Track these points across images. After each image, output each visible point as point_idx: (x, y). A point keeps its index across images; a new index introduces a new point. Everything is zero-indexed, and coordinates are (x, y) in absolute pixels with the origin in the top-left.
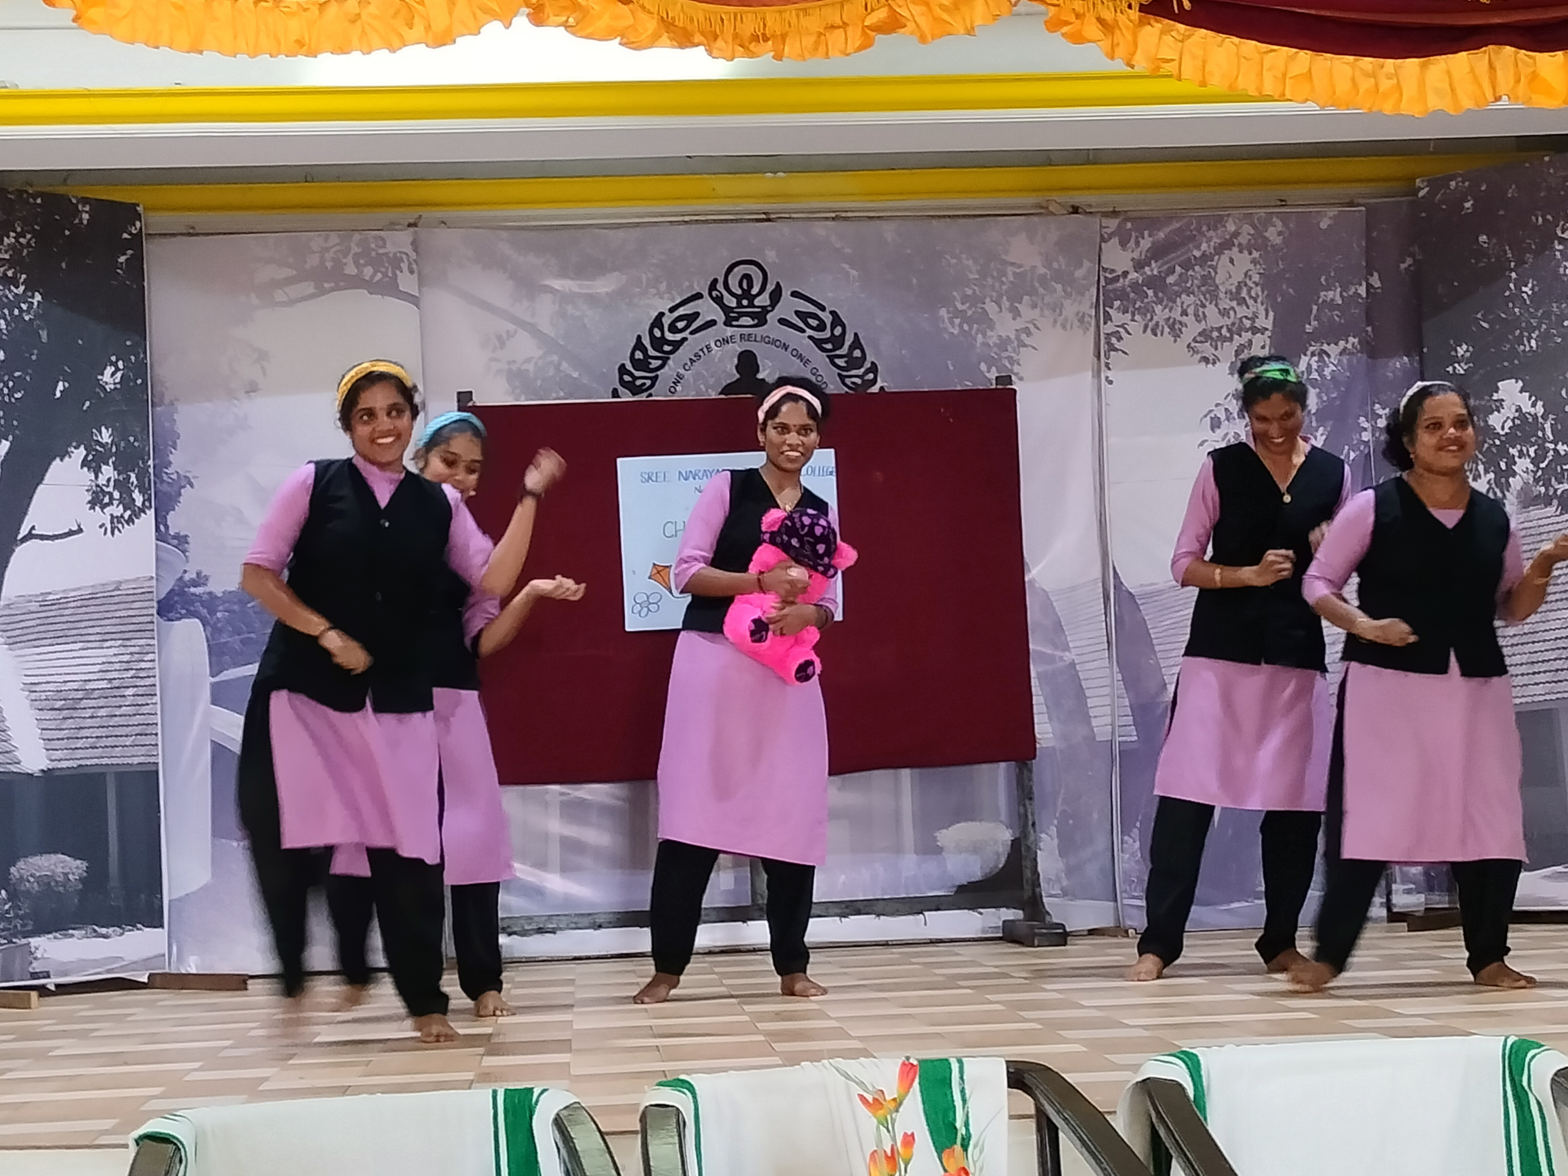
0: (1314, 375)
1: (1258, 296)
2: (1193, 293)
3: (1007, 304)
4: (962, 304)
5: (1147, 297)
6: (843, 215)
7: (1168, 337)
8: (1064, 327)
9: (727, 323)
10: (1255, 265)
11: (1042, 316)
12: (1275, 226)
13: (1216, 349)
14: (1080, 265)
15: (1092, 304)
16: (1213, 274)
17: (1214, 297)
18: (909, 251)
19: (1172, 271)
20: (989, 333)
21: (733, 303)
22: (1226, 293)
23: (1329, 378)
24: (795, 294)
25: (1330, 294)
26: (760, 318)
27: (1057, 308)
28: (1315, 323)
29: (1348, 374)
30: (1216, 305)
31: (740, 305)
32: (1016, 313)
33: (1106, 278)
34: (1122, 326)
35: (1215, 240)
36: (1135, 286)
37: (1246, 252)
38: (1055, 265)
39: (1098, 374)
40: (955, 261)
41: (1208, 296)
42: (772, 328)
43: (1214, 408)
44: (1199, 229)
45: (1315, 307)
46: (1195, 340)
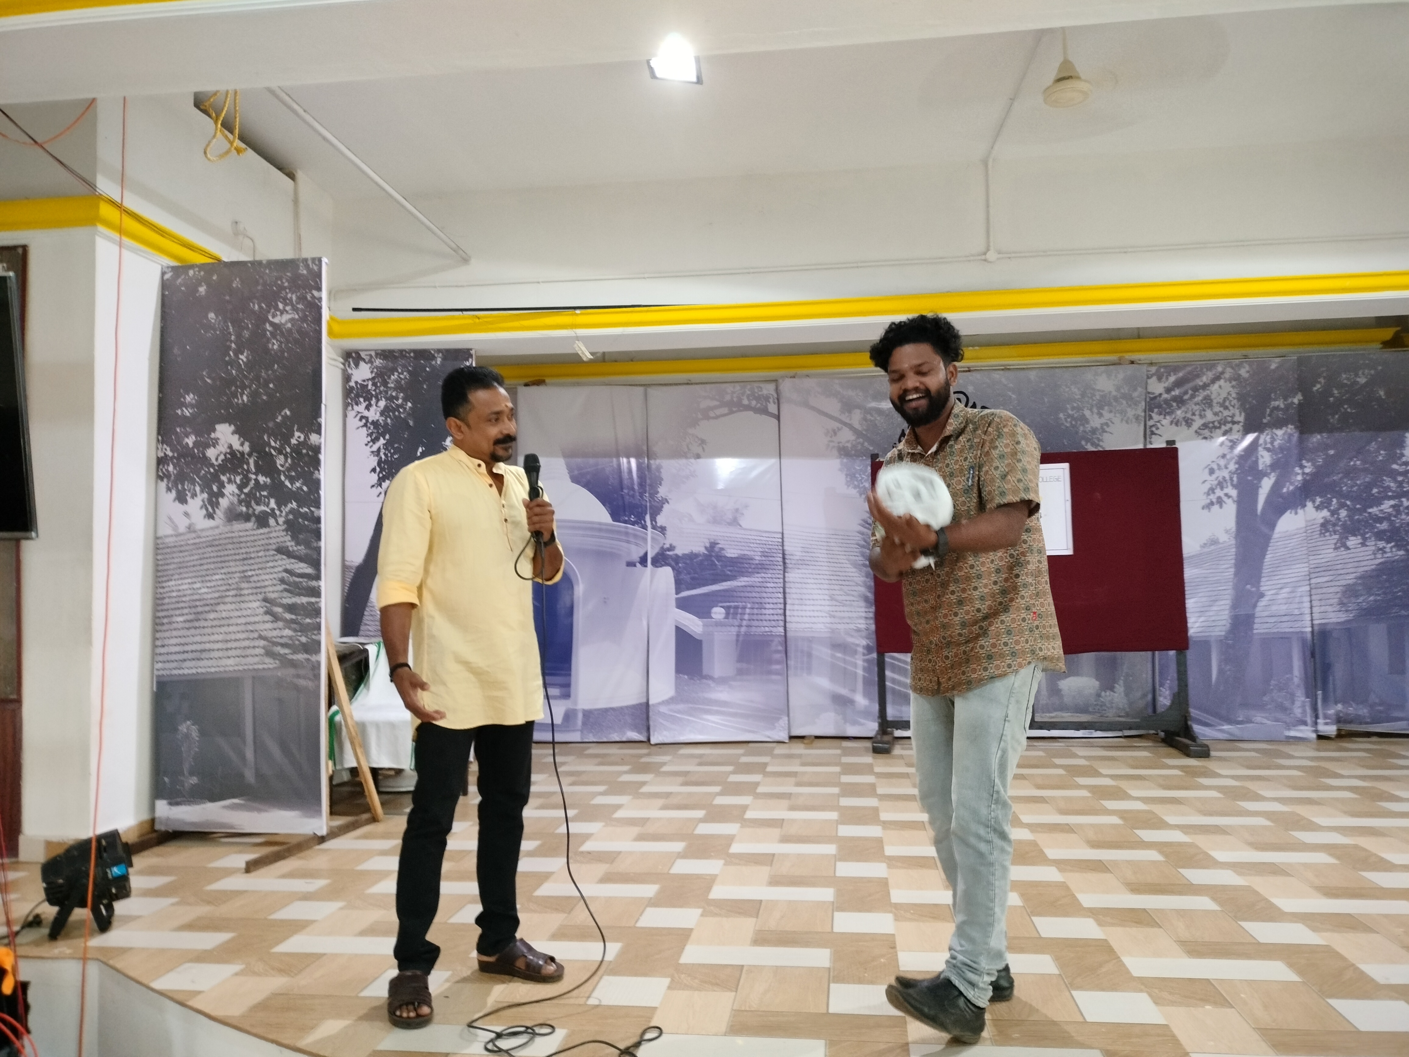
0: (1270, 443)
1: (1235, 405)
2: (1198, 404)
3: (1096, 411)
4: (1072, 410)
5: (1172, 406)
6: (1008, 367)
7: (1184, 427)
8: (1127, 422)
10: (1233, 389)
11: (1115, 416)
12: (1244, 367)
13: (1212, 432)
14: (1135, 390)
15: (1143, 411)
16: (1210, 394)
17: (1210, 406)
18: (1043, 385)
19: (1186, 393)
20: (1086, 426)
22: (1217, 403)
23: (1277, 447)
24: (982, 408)
25: (1277, 403)
27: (1123, 412)
28: (1269, 418)
30: (1212, 410)
32: (1101, 415)
33: (1150, 397)
34: (1159, 422)
35: (1210, 375)
36: (1166, 400)
37: (1228, 383)
38: (1122, 391)
40: (1067, 389)
41: (1207, 405)
43: (1210, 462)
44: (1201, 370)
45: (1268, 410)
46: (1199, 428)
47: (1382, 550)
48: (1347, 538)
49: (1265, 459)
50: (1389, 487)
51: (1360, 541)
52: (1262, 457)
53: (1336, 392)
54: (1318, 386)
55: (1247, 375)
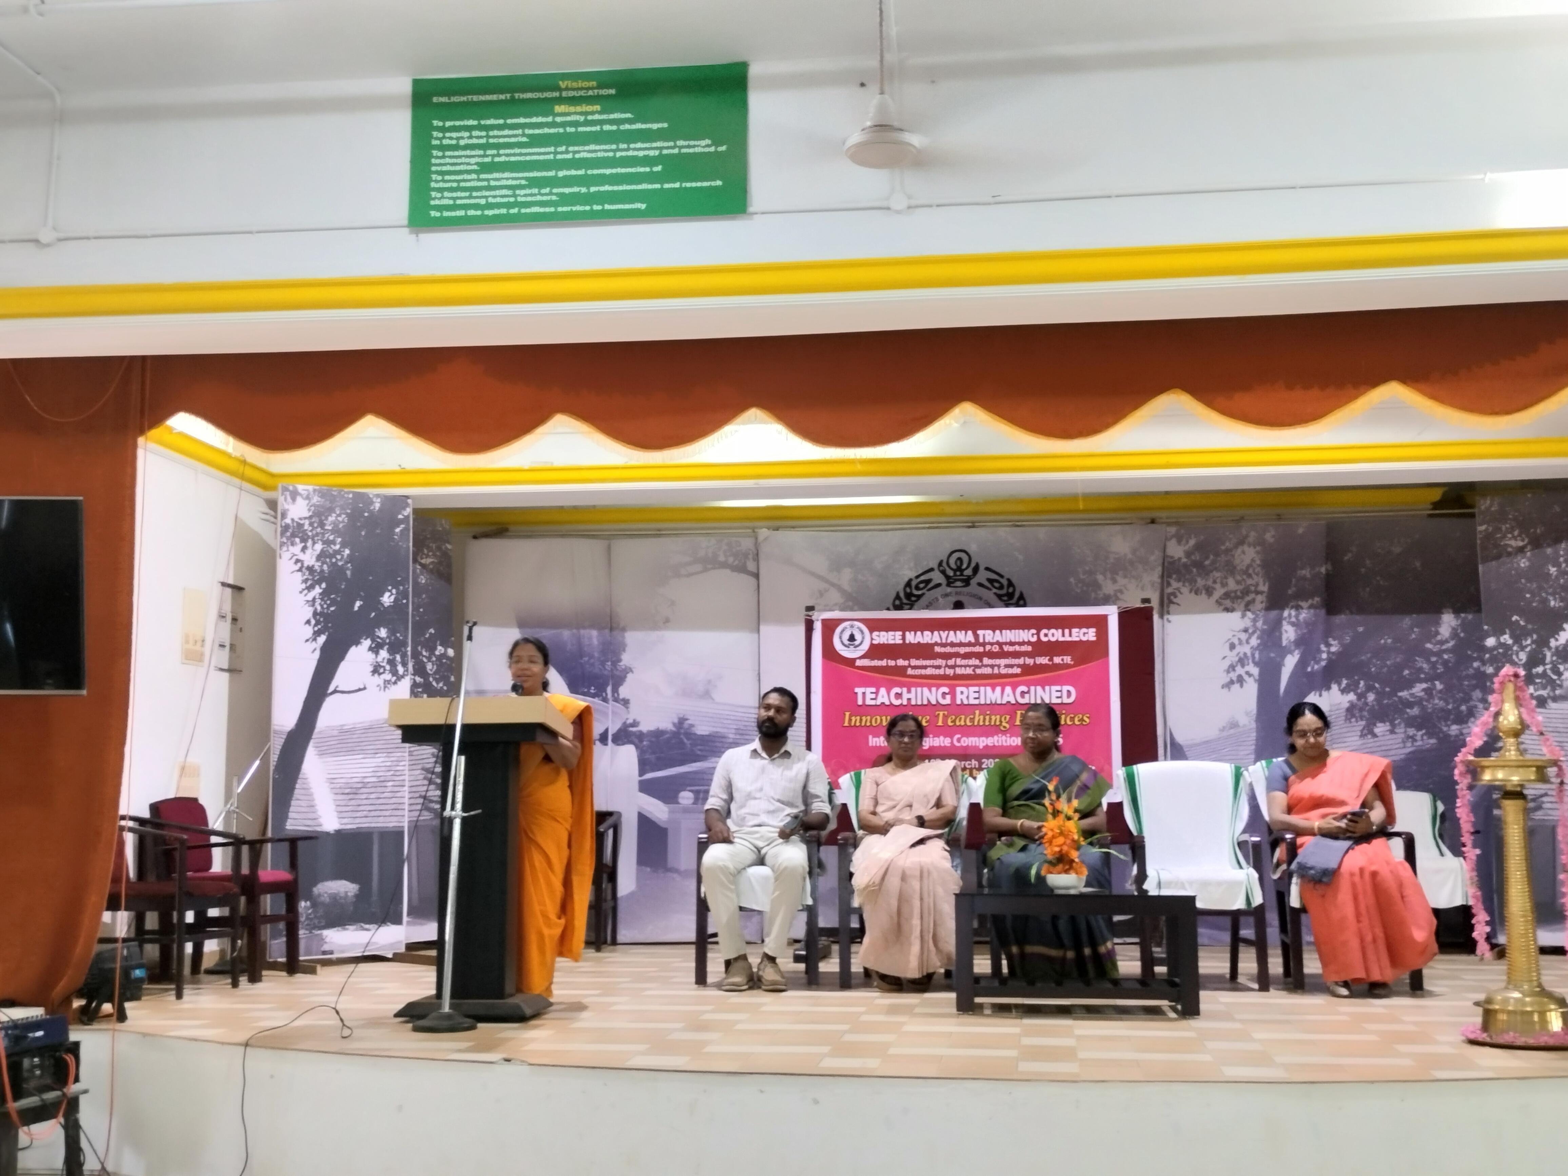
0: (1293, 619)
1: (1259, 573)
2: (1220, 570)
3: (1111, 576)
4: (1084, 575)
5: (1192, 573)
6: (1017, 523)
7: (1204, 596)
8: (1142, 589)
9: (948, 585)
10: (1258, 555)
11: (1131, 583)
12: (1270, 532)
13: (1233, 603)
14: (1153, 552)
15: (1160, 575)
16: (1232, 560)
17: (1233, 573)
18: (1052, 545)
19: (1207, 558)
20: (1099, 592)
21: (951, 573)
22: (1240, 570)
23: (1302, 621)
24: (987, 569)
25: (1303, 572)
26: (967, 582)
27: (1139, 578)
28: (1294, 588)
29: (1314, 619)
30: (1234, 578)
31: (955, 575)
32: (1114, 581)
33: (1168, 562)
34: (1177, 589)
35: (1234, 539)
36: (1185, 566)
37: (1253, 547)
38: (1139, 554)
39: (1161, 616)
40: (1079, 550)
41: (1229, 572)
42: (973, 587)
43: (1230, 637)
44: (1225, 533)
45: (1294, 580)
46: (1220, 598)
47: (1413, 738)
48: (1375, 725)
49: (1289, 633)
50: (1421, 670)
51: (1388, 728)
52: (1286, 631)
53: (1368, 562)
54: (1350, 555)
55: (1272, 540)
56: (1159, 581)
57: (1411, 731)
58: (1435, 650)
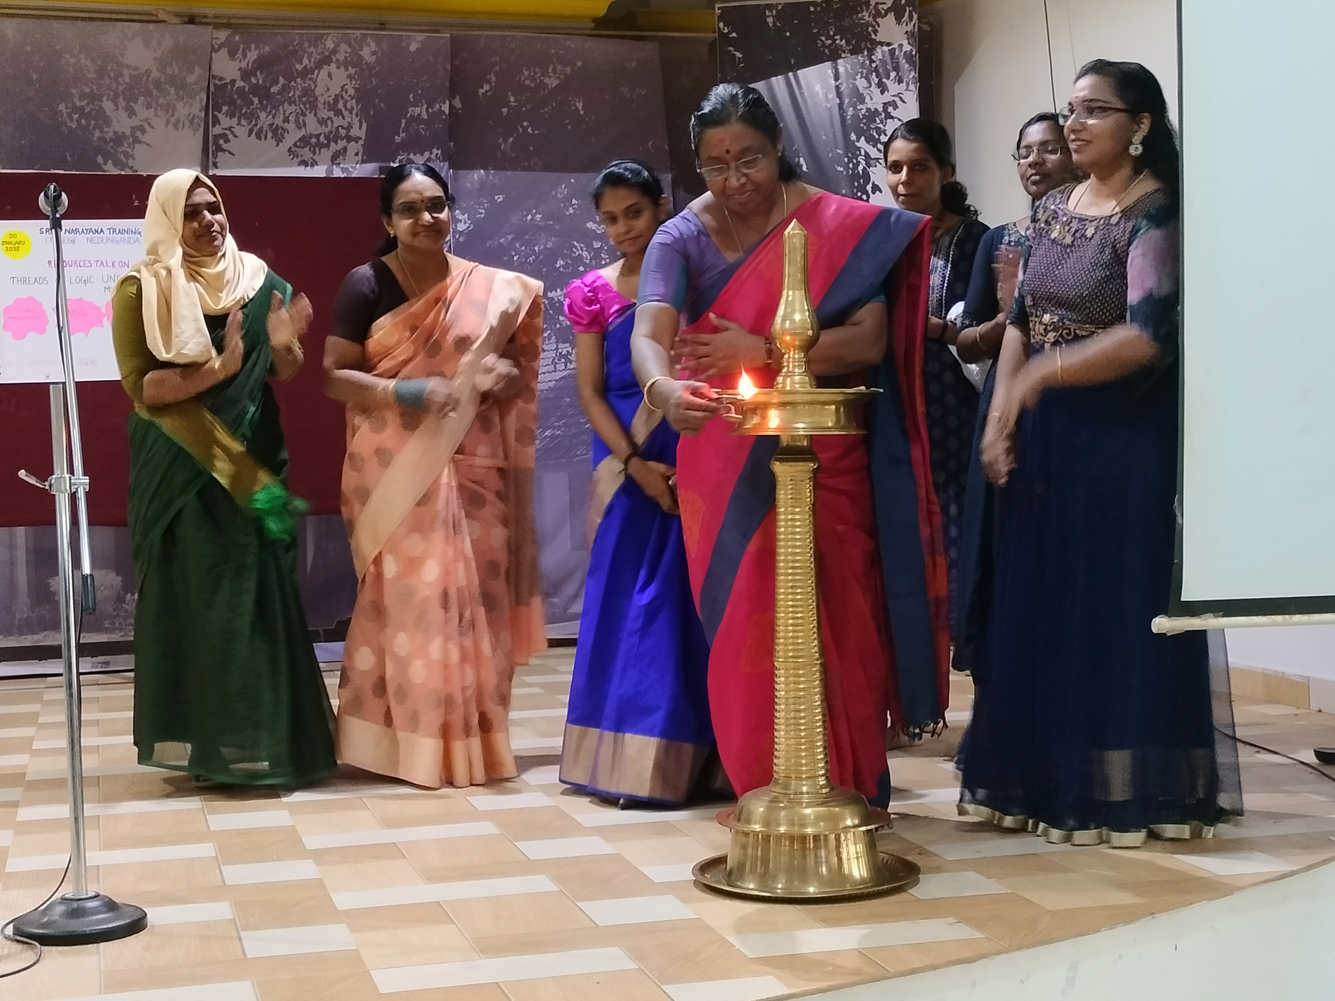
1: (353, 108)
2: (294, 102)
3: (124, 104)
4: (81, 100)
5: (252, 103)
7: (271, 141)
8: (176, 126)
10: (351, 81)
11: (156, 115)
12: (369, 47)
14: (191, 70)
15: (202, 106)
16: (313, 87)
17: (314, 108)
18: (29, 48)
19: (276, 82)
22: (324, 104)
25: (418, 110)
27: (169, 109)
28: (403, 135)
33: (215, 85)
34: (229, 129)
35: (315, 54)
37: (342, 68)
38: (169, 71)
40: (73, 60)
41: (308, 106)
44: (301, 44)
45: (403, 121)
46: (295, 145)
53: (512, 99)
54: (486, 87)
55: (373, 59)
56: (202, 114)
57: (565, 348)
58: (598, 232)
